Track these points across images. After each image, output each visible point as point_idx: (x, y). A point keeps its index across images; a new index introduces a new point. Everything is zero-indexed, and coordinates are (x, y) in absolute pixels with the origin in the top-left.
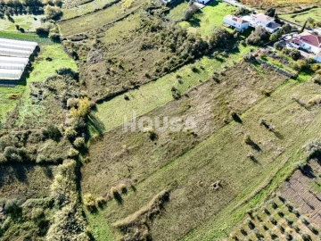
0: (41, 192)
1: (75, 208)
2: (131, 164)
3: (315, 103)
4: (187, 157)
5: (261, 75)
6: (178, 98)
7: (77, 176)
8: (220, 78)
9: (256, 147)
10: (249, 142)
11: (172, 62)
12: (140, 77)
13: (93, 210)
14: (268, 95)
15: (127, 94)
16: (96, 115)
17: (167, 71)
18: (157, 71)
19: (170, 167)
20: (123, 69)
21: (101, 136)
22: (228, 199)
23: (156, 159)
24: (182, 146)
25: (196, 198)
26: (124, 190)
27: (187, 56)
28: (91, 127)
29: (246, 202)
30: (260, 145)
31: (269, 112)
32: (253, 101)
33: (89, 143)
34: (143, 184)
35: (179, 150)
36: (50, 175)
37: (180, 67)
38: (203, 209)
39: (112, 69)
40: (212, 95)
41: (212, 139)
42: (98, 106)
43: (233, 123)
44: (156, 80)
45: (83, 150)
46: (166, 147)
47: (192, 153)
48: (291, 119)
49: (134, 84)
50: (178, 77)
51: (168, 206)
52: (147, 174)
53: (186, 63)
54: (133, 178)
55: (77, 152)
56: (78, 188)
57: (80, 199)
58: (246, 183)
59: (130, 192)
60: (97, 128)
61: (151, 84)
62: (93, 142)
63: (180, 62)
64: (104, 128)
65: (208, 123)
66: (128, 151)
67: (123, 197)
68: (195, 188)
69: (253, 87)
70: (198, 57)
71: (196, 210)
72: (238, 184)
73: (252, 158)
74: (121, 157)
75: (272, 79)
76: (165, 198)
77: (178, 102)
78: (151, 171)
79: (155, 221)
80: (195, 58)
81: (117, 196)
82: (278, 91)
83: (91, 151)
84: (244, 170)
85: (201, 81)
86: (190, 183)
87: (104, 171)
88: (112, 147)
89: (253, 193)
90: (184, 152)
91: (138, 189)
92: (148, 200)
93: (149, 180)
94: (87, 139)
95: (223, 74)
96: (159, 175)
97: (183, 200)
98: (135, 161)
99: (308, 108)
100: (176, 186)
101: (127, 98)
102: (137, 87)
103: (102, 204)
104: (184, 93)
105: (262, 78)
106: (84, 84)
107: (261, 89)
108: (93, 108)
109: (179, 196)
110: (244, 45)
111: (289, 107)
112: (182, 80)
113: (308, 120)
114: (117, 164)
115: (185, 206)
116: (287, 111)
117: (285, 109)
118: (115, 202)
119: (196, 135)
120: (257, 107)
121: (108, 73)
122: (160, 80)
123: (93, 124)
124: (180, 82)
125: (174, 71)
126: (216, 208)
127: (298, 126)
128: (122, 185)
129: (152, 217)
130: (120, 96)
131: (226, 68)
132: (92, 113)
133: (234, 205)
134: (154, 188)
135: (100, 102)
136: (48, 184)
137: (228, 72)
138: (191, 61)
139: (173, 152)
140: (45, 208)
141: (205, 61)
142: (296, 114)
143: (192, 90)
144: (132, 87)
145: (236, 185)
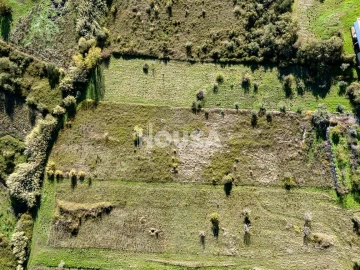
0: (20, 134)
1: (36, 169)
2: (102, 156)
3: (320, 242)
4: (150, 188)
5: (311, 156)
6: (195, 110)
7: (52, 137)
8: (262, 121)
9: (216, 231)
10: (215, 222)
11: (231, 49)
12: (178, 49)
13: (51, 178)
14: (288, 187)
15: (150, 62)
16: (105, 72)
17: (216, 58)
18: (205, 50)
19: (130, 186)
20: (171, 15)
21: (96, 104)
22: (154, 249)
23: (124, 168)
24: (155, 174)
25: (131, 229)
26: (82, 178)
27: (255, 52)
28: (92, 86)
29: (165, 264)
30: (220, 232)
31: (265, 207)
32: (264, 180)
33: (80, 105)
34: (99, 184)
35: (151, 175)
36: (33, 122)
37: (234, 63)
38: (130, 241)
39: (156, 7)
40: (231, 137)
41: (186, 189)
42: (112, 59)
43: (221, 189)
44: (193, 62)
45: (71, 110)
46: (141, 163)
47: (159, 188)
48: (277, 234)
49: (166, 51)
50: (220, 80)
51: (106, 218)
52: (107, 178)
53: (246, 63)
54: (95, 173)
55: (63, 110)
56: (48, 151)
57: (44, 163)
58: (179, 251)
59: (85, 184)
60: (96, 91)
61: (184, 65)
62: (85, 107)
63: (240, 56)
64: (102, 96)
65: (197, 168)
66: (107, 140)
67: (78, 182)
68: (136, 220)
69: (282, 164)
70: (267, 63)
71: (124, 238)
72: (172, 245)
73: (203, 238)
74: (99, 142)
75: (315, 171)
76: (108, 210)
77: (193, 115)
78: (114, 176)
79: (89, 222)
80: (261, 63)
81: (74, 179)
82: (302, 191)
83: (77, 117)
84: (187, 240)
85: (237, 107)
86: (135, 213)
87: (77, 147)
88: (97, 125)
89: (177, 263)
90: (152, 181)
91: (93, 186)
92: (94, 201)
93: (106, 184)
94: (79, 101)
95: (269, 118)
96: (115, 186)
97: (119, 222)
98: (106, 155)
99: (306, 239)
100: (123, 206)
101: (146, 70)
102: (166, 60)
103: (60, 177)
104: (206, 110)
105: (306, 161)
106: (115, 14)
107: (288, 174)
108: (106, 61)
109: (119, 216)
111: (290, 222)
112: (220, 89)
113: (290, 251)
114: (91, 147)
115: (117, 228)
116: (284, 223)
117: (284, 218)
118: (69, 183)
119: (176, 172)
120: (263, 190)
121: (149, 12)
122: (198, 66)
123: (95, 83)
124: (215, 89)
125: (223, 64)
126: (140, 248)
128: (81, 173)
129: (88, 217)
130: (141, 61)
131: (283, 110)
132: (102, 67)
133: (153, 257)
134: (105, 194)
135: (117, 55)
136: (28, 130)
137: (279, 119)
138: (254, 65)
139: (142, 174)
140: (17, 151)
141: (269, 77)
142: (287, 234)
143: (217, 112)
144: (161, 55)
145: (170, 244)
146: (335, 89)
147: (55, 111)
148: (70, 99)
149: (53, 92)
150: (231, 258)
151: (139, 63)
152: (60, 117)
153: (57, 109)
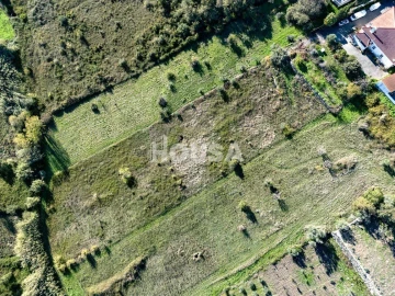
0: (6, 251)
1: (45, 273)
2: (104, 219)
3: (345, 167)
4: (169, 218)
5: (292, 96)
6: (167, 119)
7: (42, 232)
8: (231, 92)
9: (252, 217)
10: (246, 210)
11: (164, 43)
12: (114, 72)
13: (66, 272)
14: (290, 137)
15: (95, 101)
16: (56, 136)
17: (156, 60)
18: (141, 58)
19: (149, 228)
20: (88, 45)
21: (67, 173)
22: (208, 273)
23: (133, 216)
24: (166, 202)
25: (175, 268)
26: (98, 252)
27: (186, 33)
28: (51, 158)
29: (226, 278)
30: (256, 215)
31: (281, 167)
32: (265, 143)
33: (51, 183)
34: (118, 247)
35: (162, 206)
36: (13, 230)
37: (175, 54)
38: (181, 280)
39: (69, 45)
40: (214, 124)
41: (203, 197)
42: (56, 120)
43: (233, 176)
44: (137, 76)
45: (45, 194)
46: (146, 201)
47: (177, 212)
48: (305, 185)
49: (104, 81)
50: (172, 78)
51: (145, 275)
52: (122, 235)
53: (185, 48)
54: (107, 238)
55: (37, 199)
56: (47, 248)
57: (50, 262)
58: (232, 258)
59: (104, 255)
60: (59, 160)
61: (130, 83)
62: (58, 182)
63: (176, 44)
64: (68, 161)
65: (201, 172)
66: (99, 200)
67: (97, 259)
68: (174, 257)
69: (272, 119)
70: (205, 37)
71: (173, 281)
72: (222, 256)
73: (244, 231)
74: (92, 207)
75: (304, 108)
76: (142, 266)
77: (167, 126)
78: (127, 231)
79: (130, 289)
80: (199, 40)
81: (90, 258)
82: (303, 132)
83: (55, 197)
84: (232, 243)
85: (202, 93)
86: (170, 251)
87: (73, 226)
88: (81, 193)
89: (235, 270)
90: (167, 210)
91: (113, 252)
92: (123, 266)
93: (124, 243)
94: (47, 180)
95: (236, 85)
96: (135, 238)
97: (160, 270)
98: (108, 215)
99: (333, 172)
100: (154, 252)
101: (96, 111)
102: (109, 89)
103: (75, 266)
104: (176, 113)
105: (291, 103)
107: (283, 125)
108: (51, 125)
109: (156, 264)
110: (283, 22)
111: (310, 166)
112: (177, 86)
113: (325, 192)
114: (87, 217)
115: (161, 276)
116: (305, 170)
117: (302, 166)
118: (88, 265)
119: (185, 187)
120: (270, 153)
121: (64, 53)
122: (144, 77)
123: (53, 153)
124: (173, 89)
125: (166, 61)
126: (194, 281)
127: (310, 197)
128: (93, 248)
129: (126, 286)
130: (86, 104)
131: (244, 71)
132: (50, 133)
133: (211, 280)
134: (130, 252)
135: (58, 113)
136: (12, 241)
137: (245, 81)
138: (193, 46)
139: (153, 210)
140: (14, 270)
141: (213, 49)
142: (314, 178)
143: (187, 108)
144: (103, 87)
145: (219, 258)
146: (276, 24)
147: (29, 205)
148: (36, 184)
149: (15, 187)
150: (280, 233)
151: (85, 108)
152: (37, 207)
153: (29, 201)
